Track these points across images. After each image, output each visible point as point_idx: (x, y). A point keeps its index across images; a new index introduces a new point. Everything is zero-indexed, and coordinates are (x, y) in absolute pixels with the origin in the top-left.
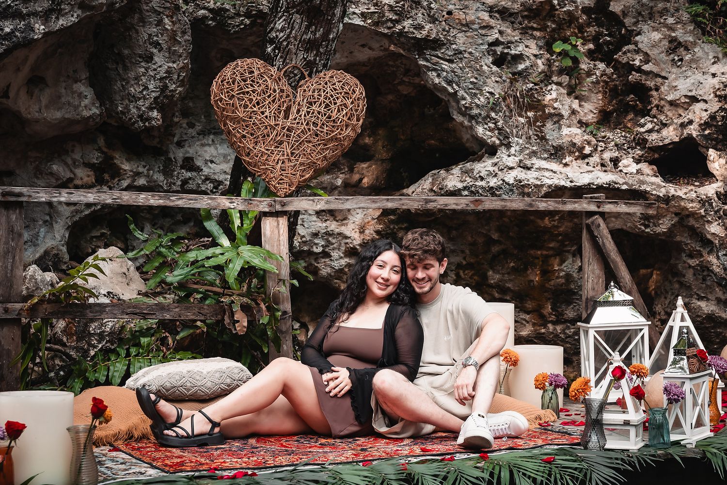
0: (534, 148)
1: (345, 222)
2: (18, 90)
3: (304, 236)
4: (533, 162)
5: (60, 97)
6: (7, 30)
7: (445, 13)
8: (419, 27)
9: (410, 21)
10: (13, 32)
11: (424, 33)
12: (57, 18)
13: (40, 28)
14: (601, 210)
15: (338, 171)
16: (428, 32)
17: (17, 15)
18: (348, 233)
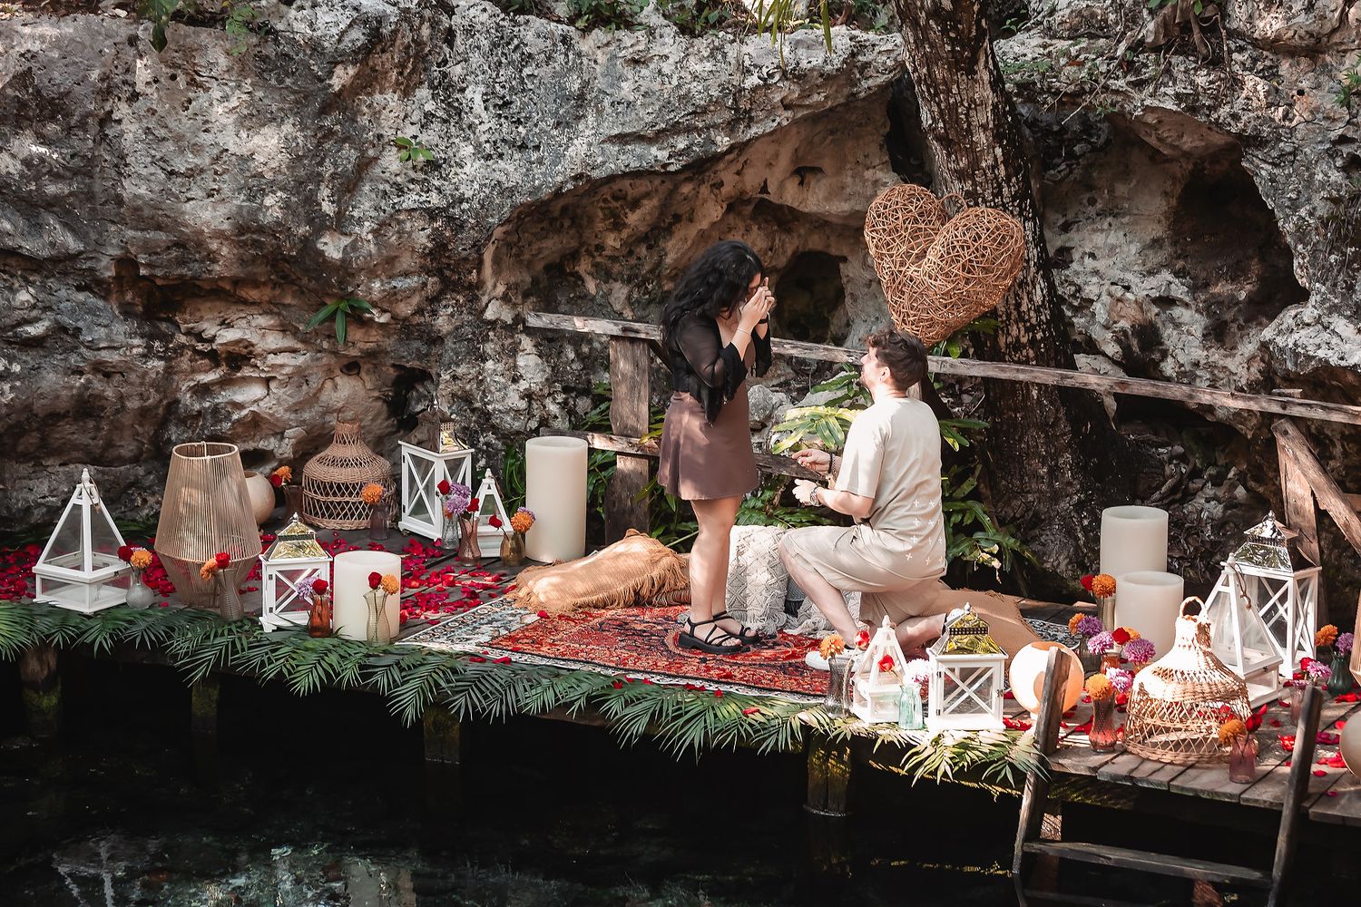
0: (1336, 301)
1: (1234, 352)
2: (781, 185)
3: (1183, 365)
4: (1331, 320)
5: (843, 188)
6: (681, 146)
7: (1295, 92)
8: (1235, 117)
9: (1227, 108)
10: (689, 147)
11: (1241, 125)
12: (749, 127)
13: (723, 141)
14: (1287, 412)
15: (1244, 280)
16: (1245, 125)
17: (689, 130)
18: (1233, 369)
